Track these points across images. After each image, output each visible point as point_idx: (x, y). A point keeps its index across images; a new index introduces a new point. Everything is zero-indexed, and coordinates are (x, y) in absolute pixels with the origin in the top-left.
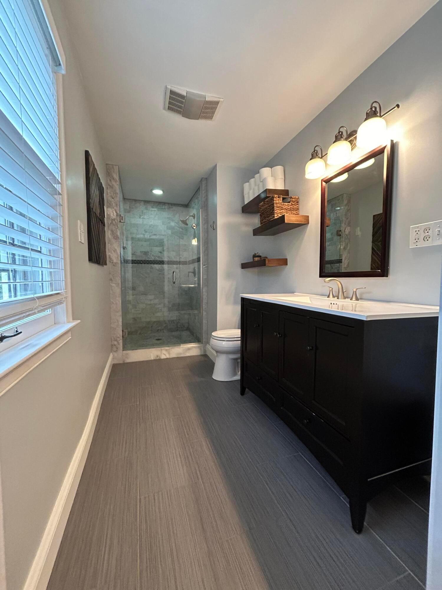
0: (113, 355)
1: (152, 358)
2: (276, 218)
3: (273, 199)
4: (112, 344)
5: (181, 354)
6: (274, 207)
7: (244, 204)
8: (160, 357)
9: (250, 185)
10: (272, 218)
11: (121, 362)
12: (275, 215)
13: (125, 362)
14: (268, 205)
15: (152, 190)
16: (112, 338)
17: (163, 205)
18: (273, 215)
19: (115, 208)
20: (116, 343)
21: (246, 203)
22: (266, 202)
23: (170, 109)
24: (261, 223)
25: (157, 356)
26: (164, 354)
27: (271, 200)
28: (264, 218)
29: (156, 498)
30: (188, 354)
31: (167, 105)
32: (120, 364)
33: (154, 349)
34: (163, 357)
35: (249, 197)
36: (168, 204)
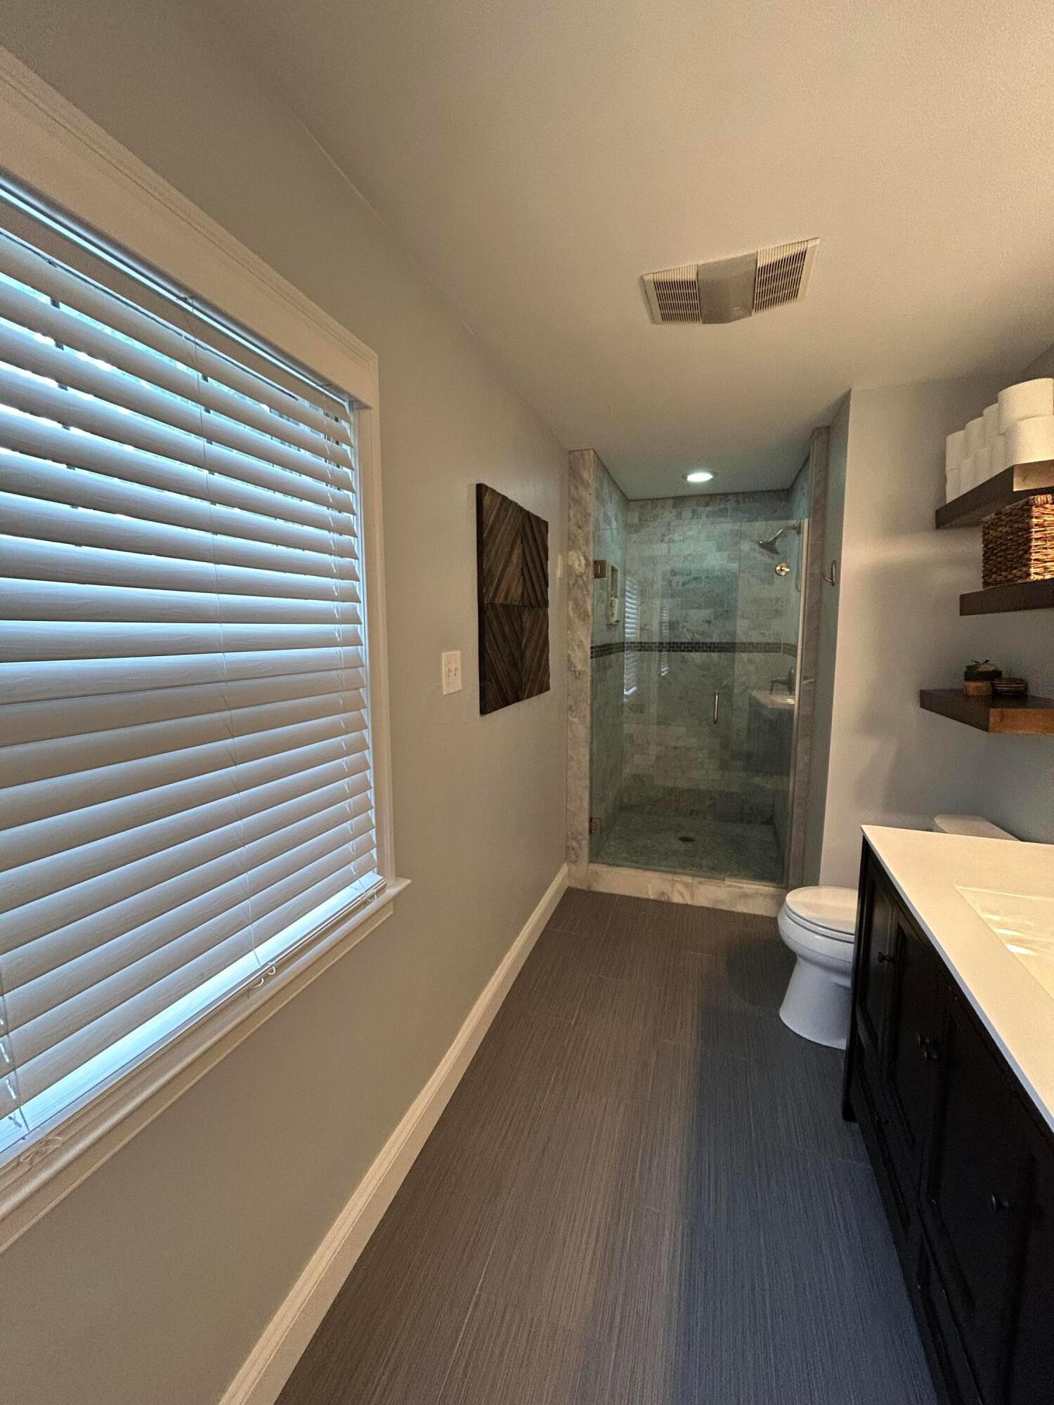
0: (569, 869)
1: (652, 895)
2: (1034, 577)
3: (1029, 510)
4: (569, 844)
5: (722, 902)
6: (1031, 540)
7: (945, 501)
8: (668, 897)
9: (967, 440)
10: (1021, 577)
11: (584, 888)
12: (1032, 570)
13: (593, 889)
14: (1011, 527)
15: (685, 477)
16: (569, 833)
17: (721, 500)
18: (1024, 569)
19: (584, 548)
20: (574, 844)
21: (950, 497)
22: (1003, 517)
23: (666, 318)
24: (986, 584)
25: (663, 894)
26: (678, 891)
27: (1020, 512)
28: (995, 570)
29: (508, 1317)
30: (741, 908)
31: (657, 311)
32: (580, 890)
33: (657, 875)
34: (677, 899)
35: (960, 482)
36: (736, 494)
